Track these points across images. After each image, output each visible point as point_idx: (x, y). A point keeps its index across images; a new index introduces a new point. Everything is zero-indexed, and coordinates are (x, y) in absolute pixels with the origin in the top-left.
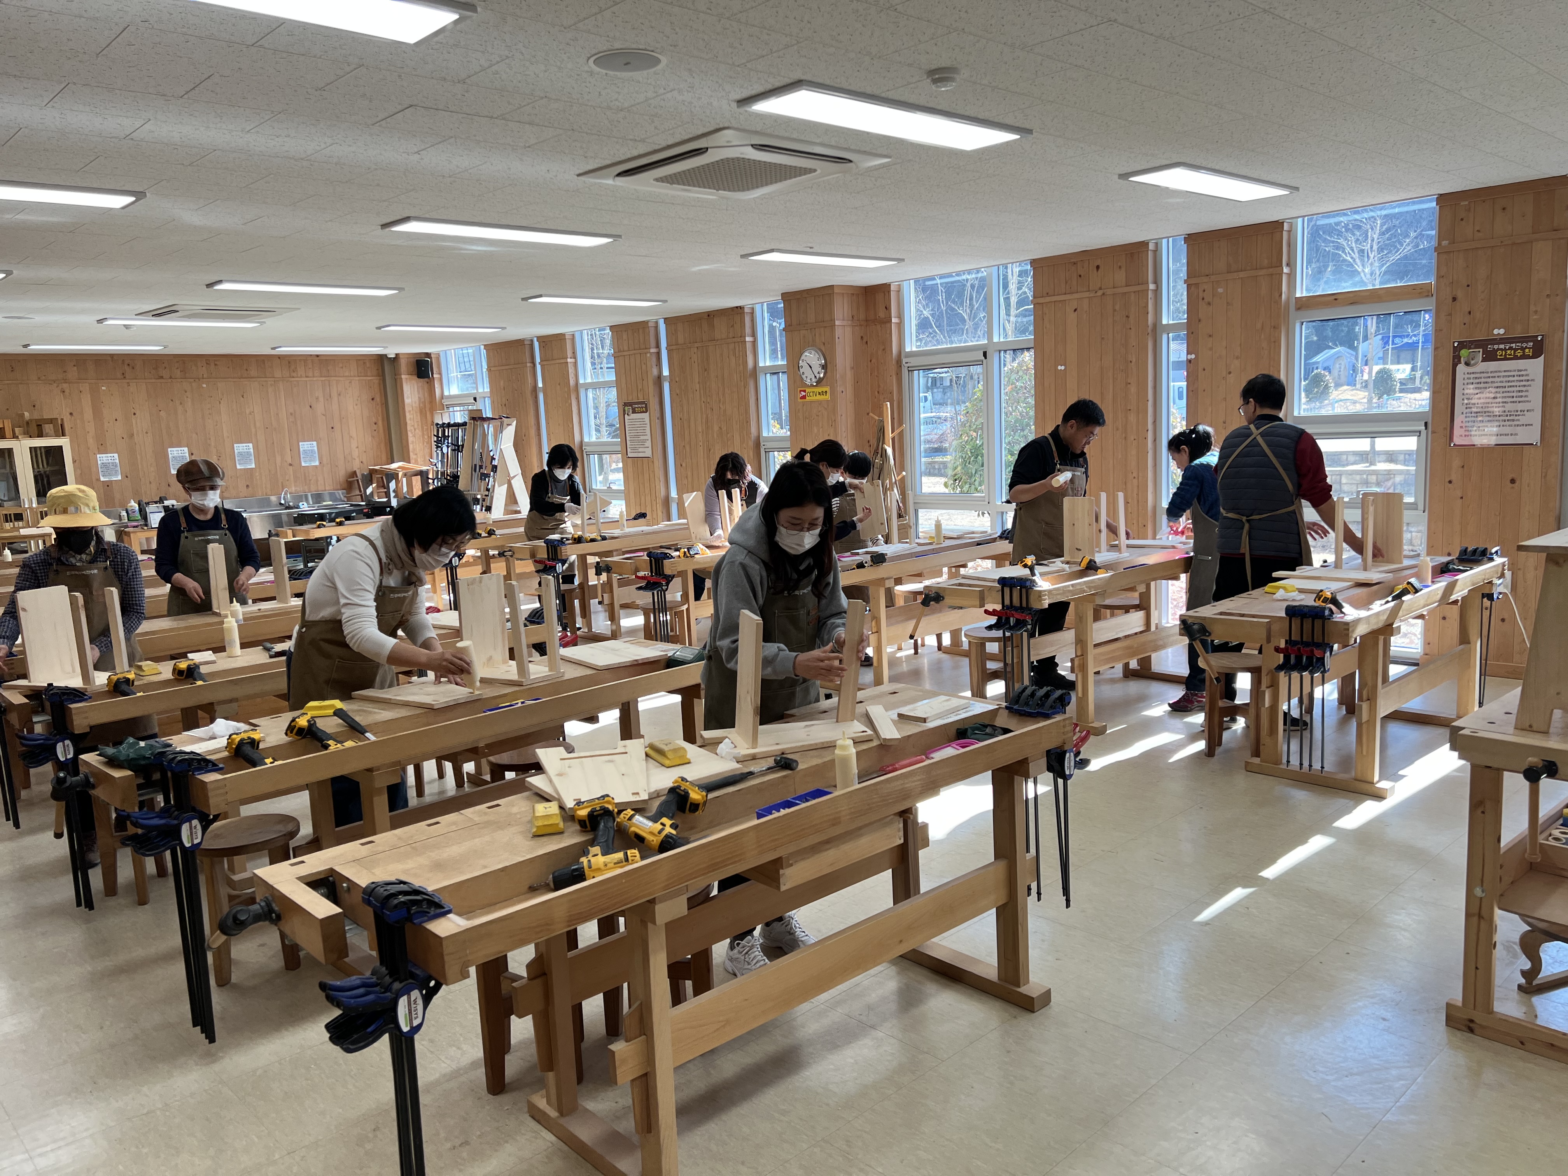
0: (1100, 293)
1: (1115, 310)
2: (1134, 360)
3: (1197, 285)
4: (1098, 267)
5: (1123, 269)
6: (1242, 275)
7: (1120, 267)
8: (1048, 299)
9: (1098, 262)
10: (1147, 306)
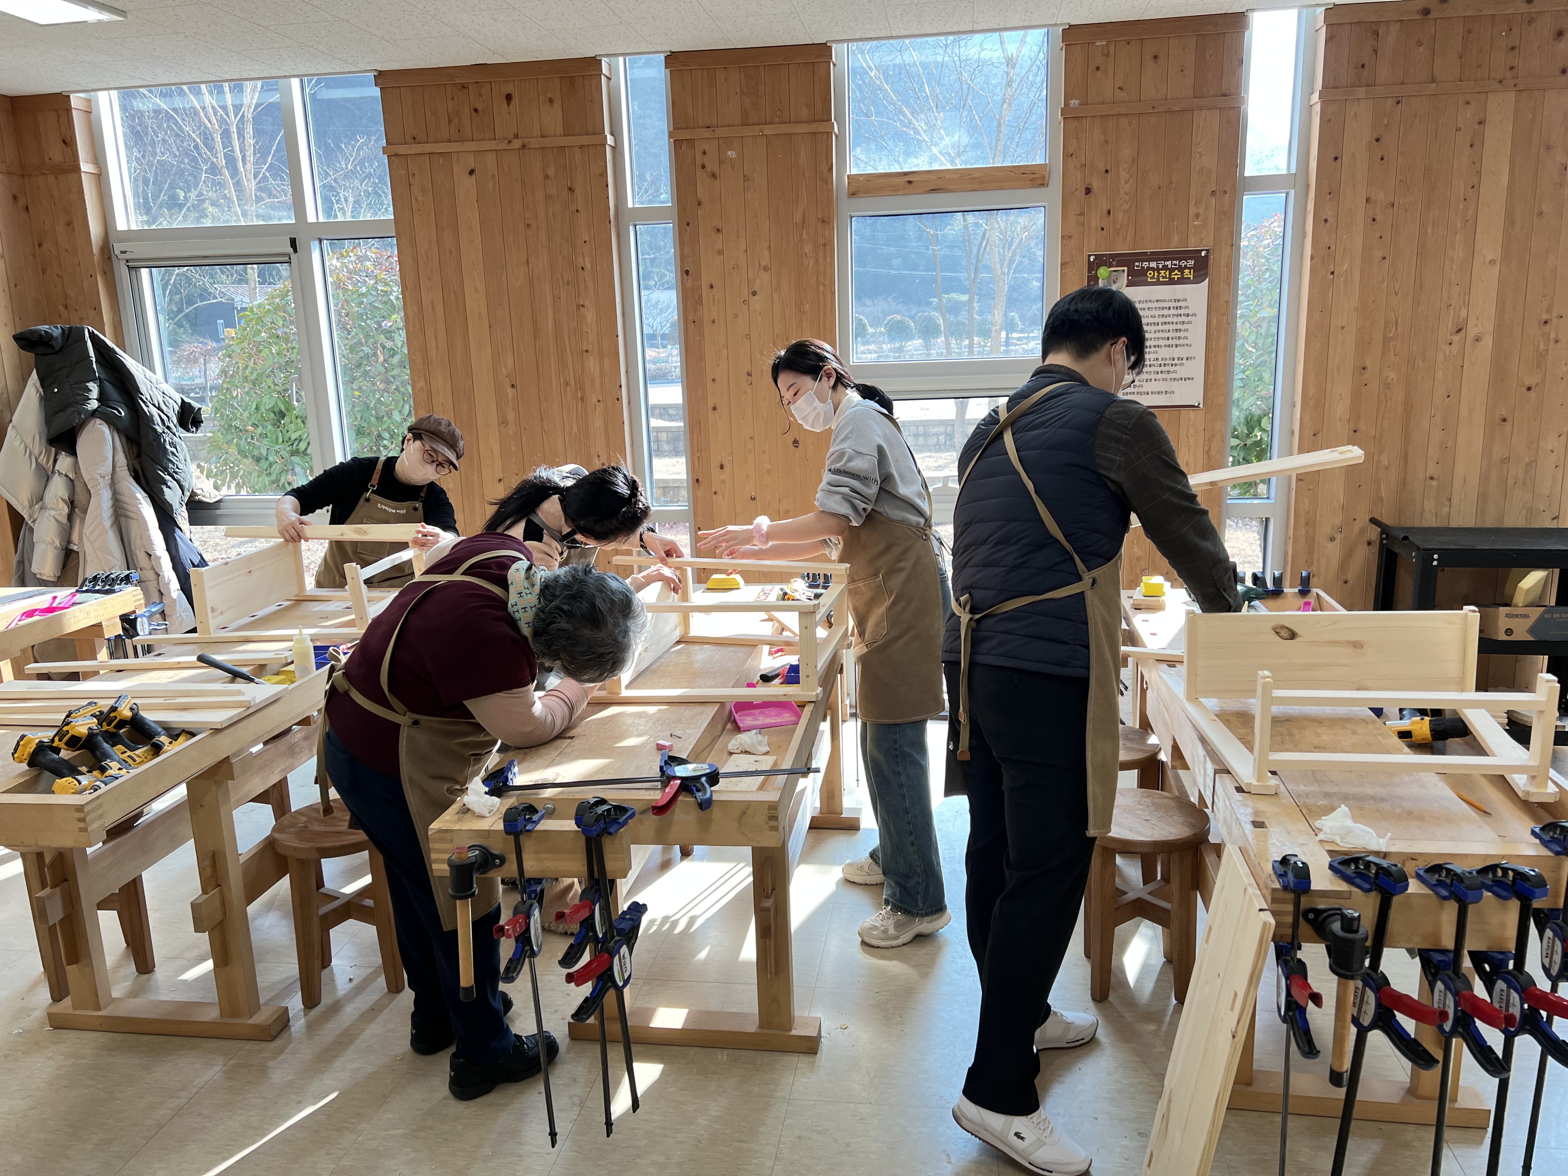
0: (517, 144)
1: (547, 177)
2: (588, 266)
3: (691, 142)
4: (509, 97)
5: (557, 104)
6: (768, 130)
7: (551, 101)
8: (417, 148)
9: (509, 89)
10: (604, 174)
